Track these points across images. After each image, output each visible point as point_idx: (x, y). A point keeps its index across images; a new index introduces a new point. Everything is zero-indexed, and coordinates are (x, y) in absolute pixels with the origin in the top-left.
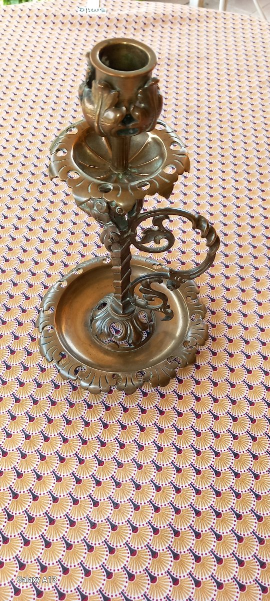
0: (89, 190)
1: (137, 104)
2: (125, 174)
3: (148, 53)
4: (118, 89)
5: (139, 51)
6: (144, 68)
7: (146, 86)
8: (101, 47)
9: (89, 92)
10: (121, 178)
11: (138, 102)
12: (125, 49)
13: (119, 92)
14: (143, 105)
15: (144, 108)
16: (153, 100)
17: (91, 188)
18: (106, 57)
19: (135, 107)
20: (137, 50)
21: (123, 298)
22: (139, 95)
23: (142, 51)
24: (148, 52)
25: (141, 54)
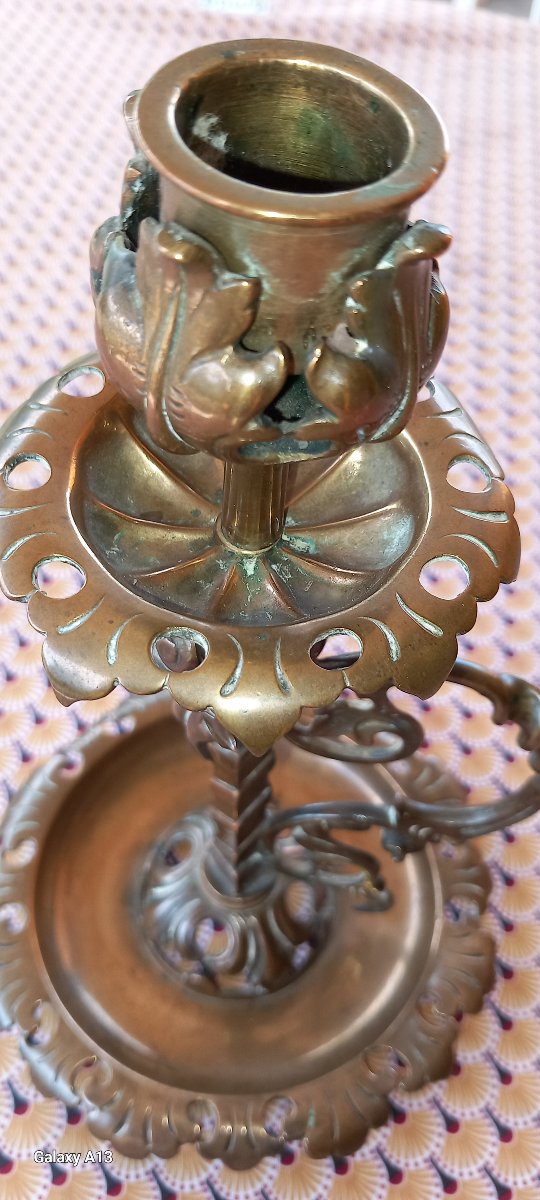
0: (112, 652)
1: (339, 337)
2: (268, 558)
3: (403, 114)
4: (254, 269)
5: (362, 103)
6: (384, 182)
7: (384, 264)
8: (194, 74)
9: (127, 267)
10: (250, 572)
11: (342, 327)
12: (301, 90)
13: (257, 284)
14: (362, 346)
15: (365, 361)
16: (410, 322)
17: (118, 643)
18: (214, 120)
19: (327, 350)
20: (356, 98)
21: (243, 856)
22: (350, 302)
23: (375, 102)
24: (406, 107)
25: (370, 113)
